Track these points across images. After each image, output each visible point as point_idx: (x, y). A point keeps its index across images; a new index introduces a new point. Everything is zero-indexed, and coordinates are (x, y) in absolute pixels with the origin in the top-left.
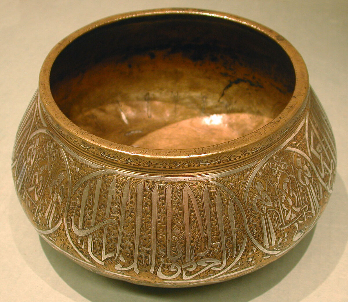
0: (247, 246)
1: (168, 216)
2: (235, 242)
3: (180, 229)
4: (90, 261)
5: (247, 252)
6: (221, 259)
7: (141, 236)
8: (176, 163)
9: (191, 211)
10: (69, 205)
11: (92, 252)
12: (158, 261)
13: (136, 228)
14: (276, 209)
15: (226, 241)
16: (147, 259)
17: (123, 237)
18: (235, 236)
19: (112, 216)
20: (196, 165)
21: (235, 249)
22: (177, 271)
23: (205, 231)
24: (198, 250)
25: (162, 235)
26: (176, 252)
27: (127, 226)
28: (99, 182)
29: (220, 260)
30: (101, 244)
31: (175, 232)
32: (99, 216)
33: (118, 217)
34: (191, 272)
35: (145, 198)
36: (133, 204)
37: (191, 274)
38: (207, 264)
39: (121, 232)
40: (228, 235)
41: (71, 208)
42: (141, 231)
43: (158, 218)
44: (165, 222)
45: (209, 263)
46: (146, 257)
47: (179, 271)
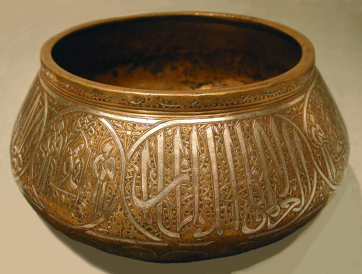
0: (318, 179)
1: (245, 158)
2: (308, 177)
3: (258, 170)
4: (159, 238)
5: (318, 186)
6: (300, 197)
7: (220, 187)
8: (243, 96)
9: (265, 148)
10: (125, 176)
11: (163, 224)
12: (242, 213)
13: (213, 179)
14: (328, 140)
15: (301, 176)
16: (230, 213)
17: (200, 193)
18: (306, 170)
19: (183, 173)
20: (262, 98)
21: (309, 184)
22: (262, 220)
23: (281, 168)
24: (279, 190)
25: (242, 181)
26: (259, 198)
27: (202, 180)
28: (160, 139)
29: (300, 199)
30: (175, 210)
31: (255, 174)
32: (167, 177)
33: (190, 172)
34: (275, 217)
35: (217, 143)
36: (205, 152)
37: (275, 221)
38: (289, 205)
39: (196, 188)
40: (301, 169)
41: (128, 180)
42: (219, 181)
43: (235, 163)
44: (242, 165)
45: (291, 204)
46: (228, 211)
47: (265, 219)
